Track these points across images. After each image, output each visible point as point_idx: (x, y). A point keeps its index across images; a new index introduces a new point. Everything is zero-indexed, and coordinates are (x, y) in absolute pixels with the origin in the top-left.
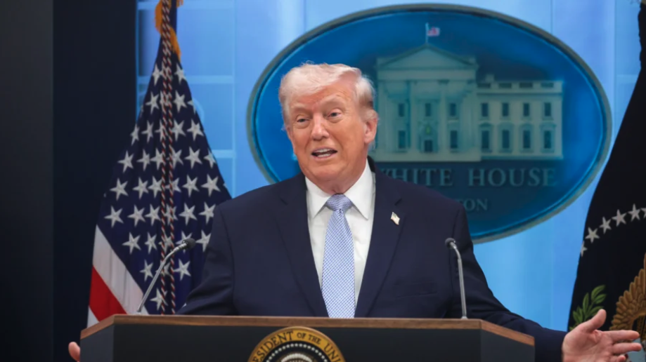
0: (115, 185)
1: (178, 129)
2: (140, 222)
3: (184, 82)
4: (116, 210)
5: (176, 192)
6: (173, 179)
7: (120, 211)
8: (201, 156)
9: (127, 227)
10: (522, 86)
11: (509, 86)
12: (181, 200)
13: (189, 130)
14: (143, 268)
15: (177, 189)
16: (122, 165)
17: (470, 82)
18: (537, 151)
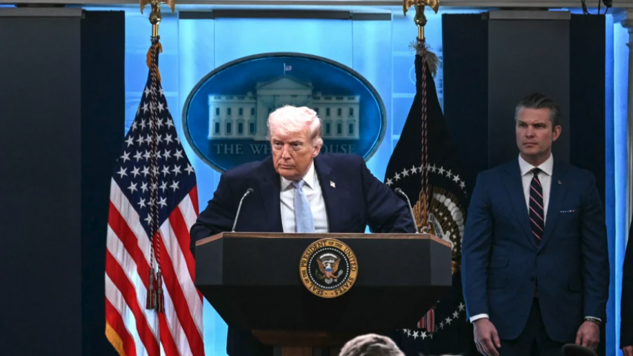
0: (123, 154)
1: (160, 123)
2: (137, 175)
3: (163, 95)
4: (124, 169)
5: (159, 158)
6: (157, 152)
7: (125, 169)
8: (173, 138)
9: (130, 178)
10: (337, 98)
11: (330, 99)
12: (161, 163)
13: (166, 123)
14: (139, 201)
15: (159, 156)
16: (127, 143)
17: (309, 96)
18: (345, 135)
